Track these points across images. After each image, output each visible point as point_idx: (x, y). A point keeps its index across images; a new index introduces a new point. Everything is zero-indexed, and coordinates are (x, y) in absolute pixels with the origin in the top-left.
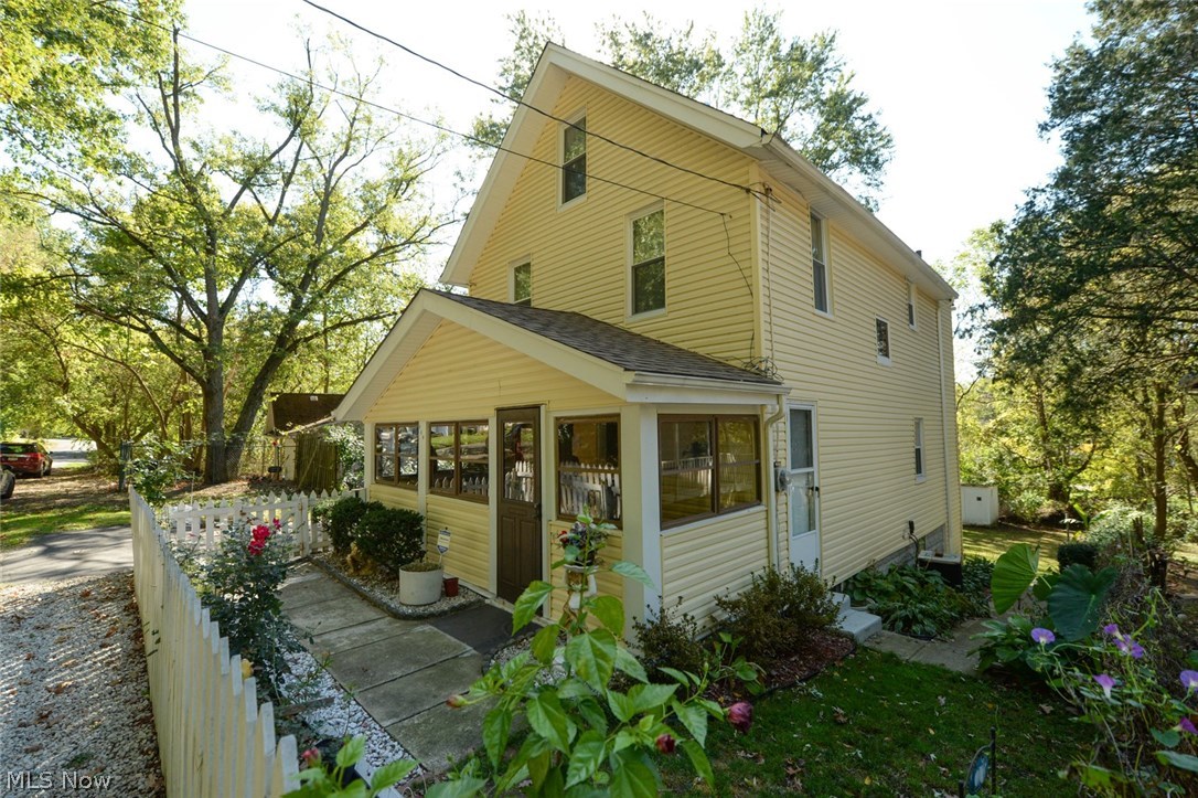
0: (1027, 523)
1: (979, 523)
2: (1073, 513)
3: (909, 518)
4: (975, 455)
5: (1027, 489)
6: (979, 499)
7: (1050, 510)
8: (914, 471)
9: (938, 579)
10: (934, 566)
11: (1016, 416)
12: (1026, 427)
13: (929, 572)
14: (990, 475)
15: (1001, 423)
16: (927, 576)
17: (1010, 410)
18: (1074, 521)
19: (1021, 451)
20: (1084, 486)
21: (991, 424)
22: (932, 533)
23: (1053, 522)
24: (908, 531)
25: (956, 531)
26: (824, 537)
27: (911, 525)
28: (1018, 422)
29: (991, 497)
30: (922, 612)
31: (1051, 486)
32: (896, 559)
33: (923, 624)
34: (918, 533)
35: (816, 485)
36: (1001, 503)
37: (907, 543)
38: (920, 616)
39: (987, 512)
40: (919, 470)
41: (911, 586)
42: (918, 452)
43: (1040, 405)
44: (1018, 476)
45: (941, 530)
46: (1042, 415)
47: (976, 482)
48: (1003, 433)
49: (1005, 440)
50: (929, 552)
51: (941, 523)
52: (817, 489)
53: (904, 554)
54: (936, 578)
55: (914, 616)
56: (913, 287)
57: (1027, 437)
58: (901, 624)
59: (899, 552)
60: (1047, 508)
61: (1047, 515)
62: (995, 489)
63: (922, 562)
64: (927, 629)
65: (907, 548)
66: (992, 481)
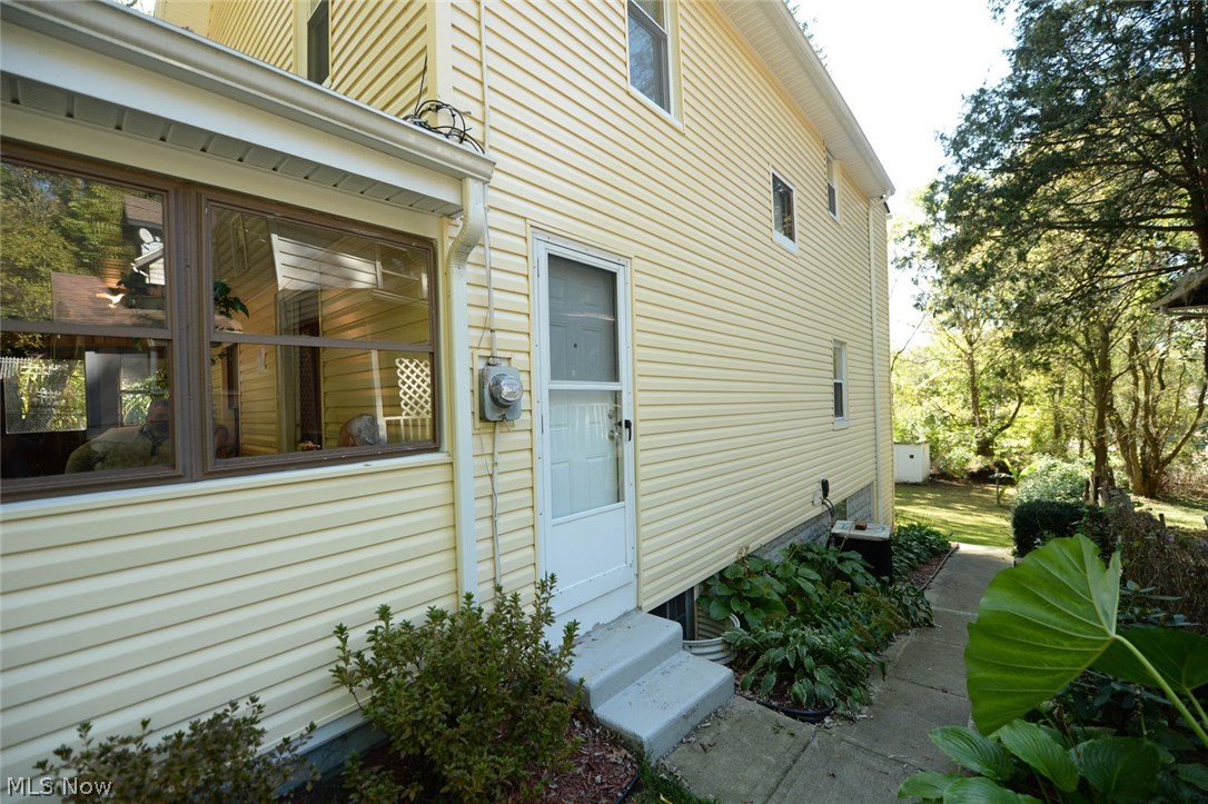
0: (957, 480)
1: (911, 481)
2: (1004, 468)
3: (822, 477)
4: (908, 415)
5: (956, 445)
6: (912, 457)
7: (978, 466)
8: (833, 412)
9: (856, 566)
10: (853, 544)
11: (947, 376)
12: (957, 386)
13: (845, 555)
14: (922, 433)
15: (933, 383)
16: (841, 560)
17: (944, 369)
18: (1003, 475)
19: (950, 409)
20: (1010, 442)
21: (924, 384)
22: (856, 495)
23: (982, 477)
24: (821, 494)
25: (887, 492)
26: (644, 515)
27: (825, 485)
28: (948, 382)
29: (923, 453)
30: (815, 652)
31: (978, 443)
32: (802, 535)
33: (814, 680)
34: (835, 498)
35: (626, 416)
36: (932, 460)
37: (819, 510)
38: (809, 661)
39: (918, 469)
40: (839, 410)
41: (808, 587)
42: (838, 388)
43: (972, 364)
44: (948, 434)
45: (868, 490)
46: (973, 372)
47: (908, 440)
48: (934, 392)
49: (935, 399)
50: (849, 523)
51: (868, 481)
52: (628, 424)
53: (813, 528)
54: (854, 564)
55: (799, 663)
56: (836, 165)
57: (958, 396)
58: (772, 678)
59: (806, 524)
60: (976, 463)
61: (975, 471)
62: (927, 447)
63: (837, 539)
64: (820, 690)
65: (819, 517)
66: (925, 439)
